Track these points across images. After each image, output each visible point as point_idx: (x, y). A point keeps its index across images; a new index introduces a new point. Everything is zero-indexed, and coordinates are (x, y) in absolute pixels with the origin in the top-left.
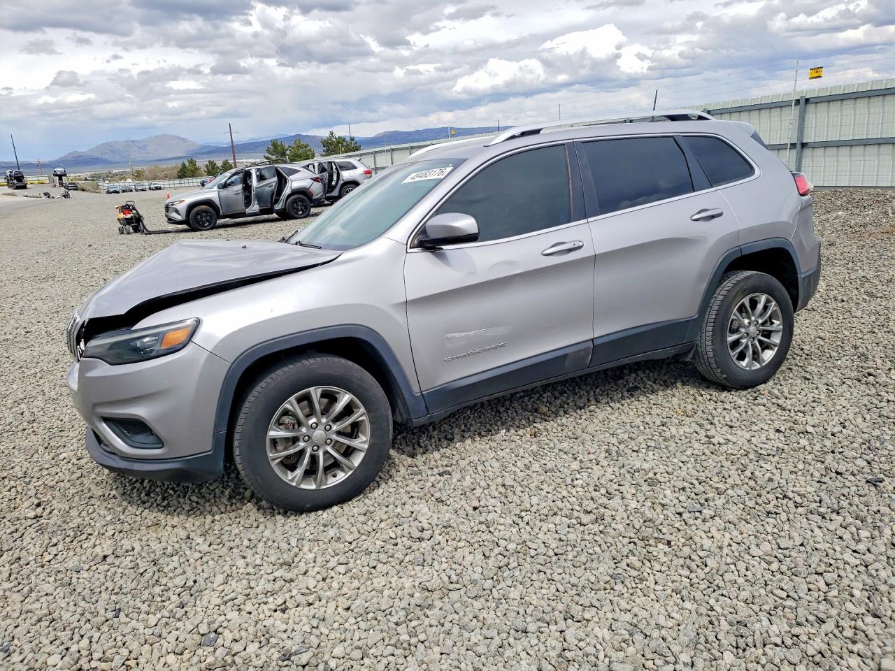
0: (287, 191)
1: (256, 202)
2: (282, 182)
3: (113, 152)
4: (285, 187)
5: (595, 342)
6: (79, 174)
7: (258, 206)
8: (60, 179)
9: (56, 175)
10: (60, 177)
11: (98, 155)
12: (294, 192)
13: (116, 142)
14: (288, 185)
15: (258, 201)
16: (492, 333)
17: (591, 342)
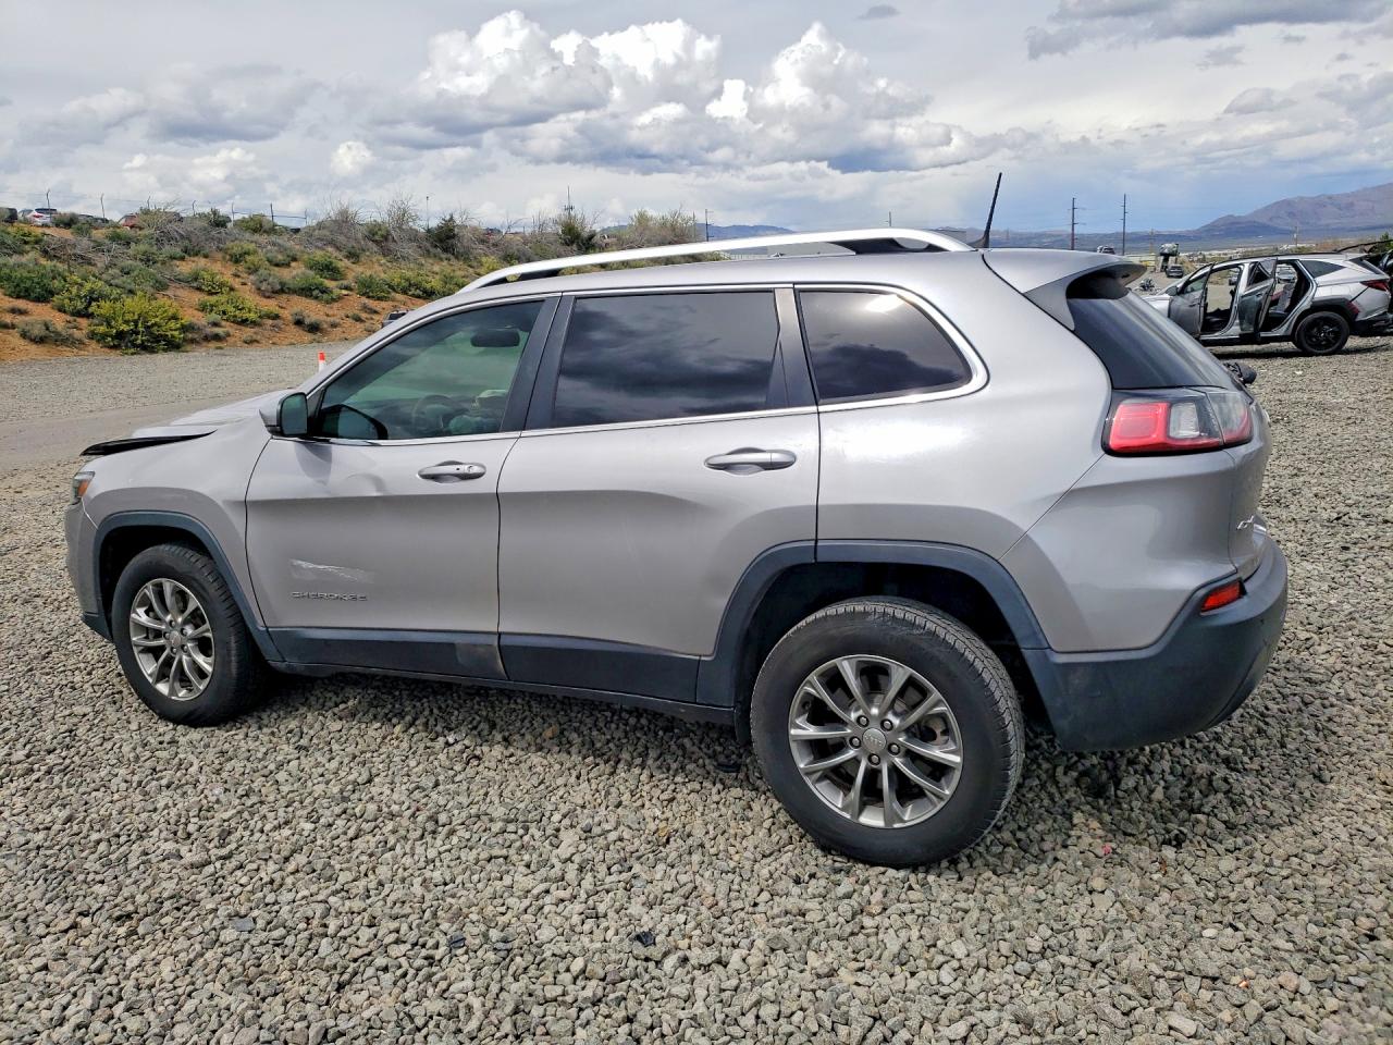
0: (1305, 304)
1: (1237, 321)
2: (1303, 285)
3: (1292, 214)
4: (1303, 296)
5: (502, 640)
6: (1226, 251)
7: (1238, 328)
8: (1166, 260)
9: (1162, 254)
10: (1166, 257)
11: (1264, 220)
12: (1318, 306)
13: (1302, 198)
14: (1310, 294)
15: (1241, 318)
16: (346, 575)
17: (497, 636)
